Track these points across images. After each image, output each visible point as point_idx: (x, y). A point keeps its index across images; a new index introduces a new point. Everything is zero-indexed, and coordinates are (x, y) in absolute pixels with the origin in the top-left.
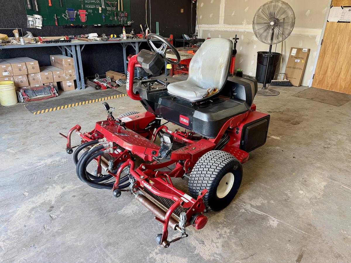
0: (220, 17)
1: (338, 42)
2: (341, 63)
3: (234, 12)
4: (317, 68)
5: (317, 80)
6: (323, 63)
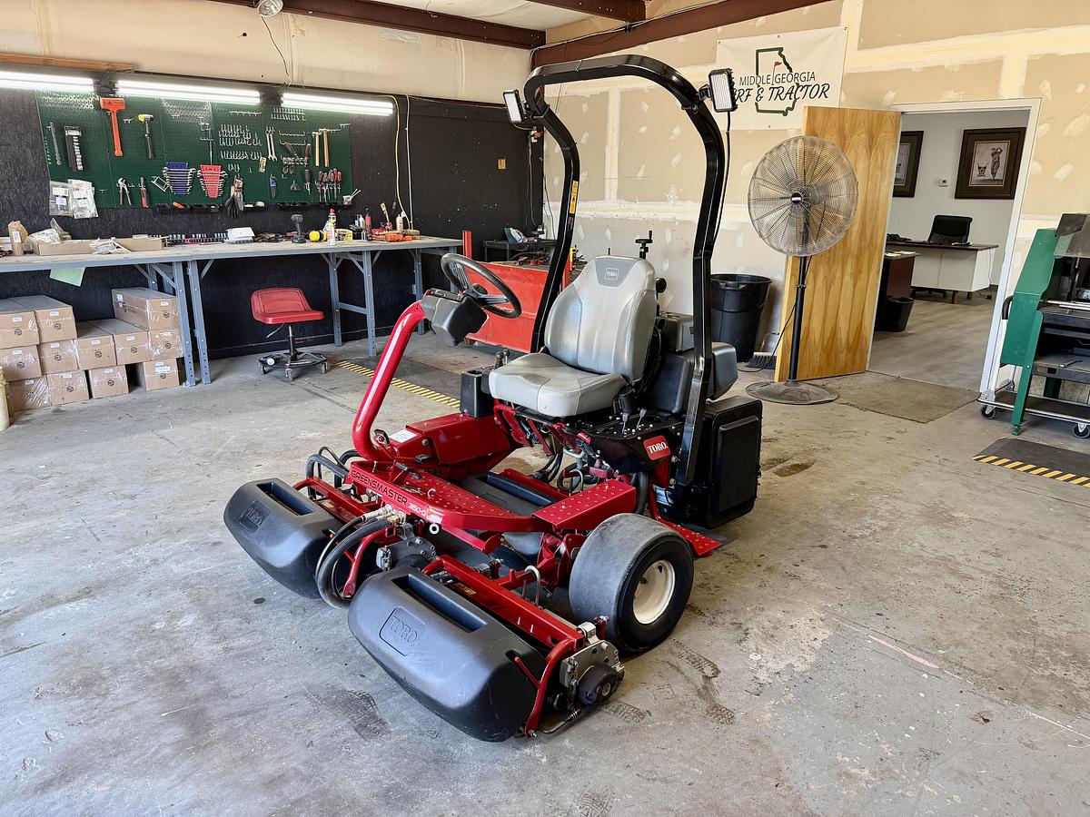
0: (607, 181)
3: (644, 167)
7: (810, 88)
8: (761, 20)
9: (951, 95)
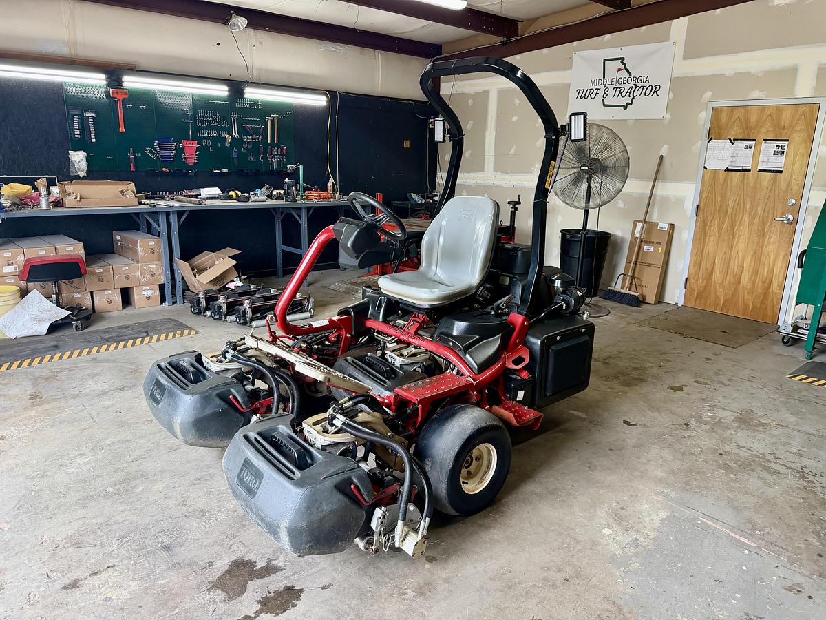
0: (486, 158)
1: (729, 211)
2: (740, 254)
3: (514, 147)
4: (692, 266)
5: (694, 290)
6: (702, 256)
8: (608, 36)
9: (756, 94)
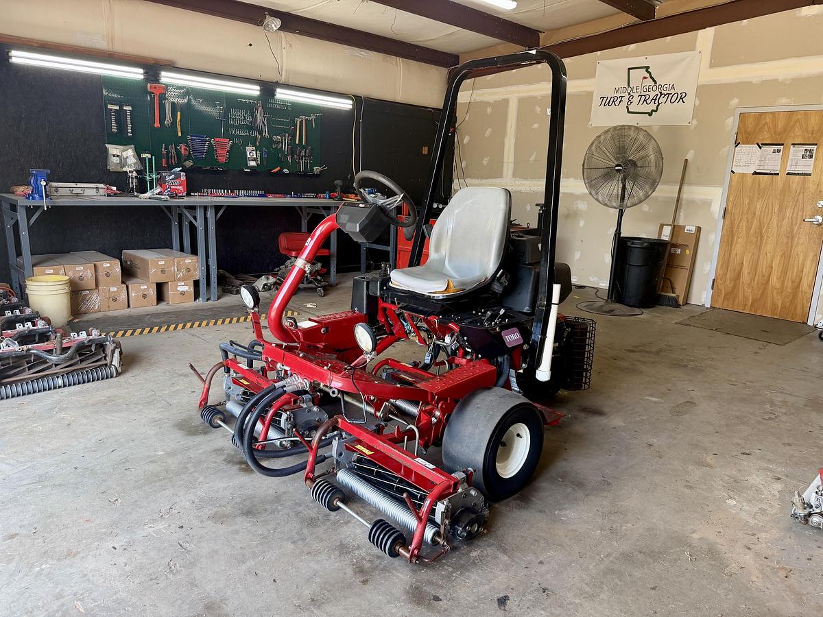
0: (505, 164)
1: (757, 214)
2: (769, 255)
3: (535, 153)
4: (719, 267)
5: (721, 291)
6: (730, 256)
7: (671, 96)
8: (632, 46)
9: (784, 101)
